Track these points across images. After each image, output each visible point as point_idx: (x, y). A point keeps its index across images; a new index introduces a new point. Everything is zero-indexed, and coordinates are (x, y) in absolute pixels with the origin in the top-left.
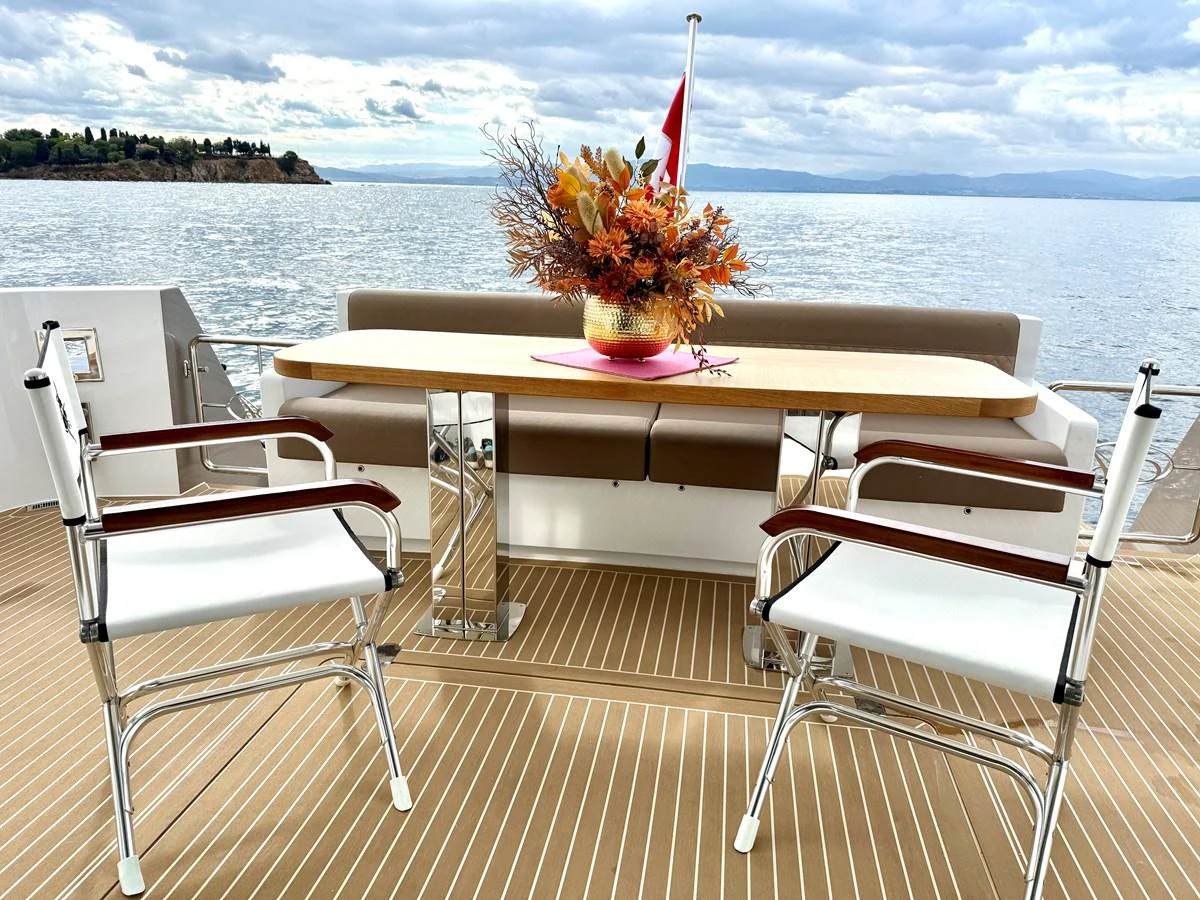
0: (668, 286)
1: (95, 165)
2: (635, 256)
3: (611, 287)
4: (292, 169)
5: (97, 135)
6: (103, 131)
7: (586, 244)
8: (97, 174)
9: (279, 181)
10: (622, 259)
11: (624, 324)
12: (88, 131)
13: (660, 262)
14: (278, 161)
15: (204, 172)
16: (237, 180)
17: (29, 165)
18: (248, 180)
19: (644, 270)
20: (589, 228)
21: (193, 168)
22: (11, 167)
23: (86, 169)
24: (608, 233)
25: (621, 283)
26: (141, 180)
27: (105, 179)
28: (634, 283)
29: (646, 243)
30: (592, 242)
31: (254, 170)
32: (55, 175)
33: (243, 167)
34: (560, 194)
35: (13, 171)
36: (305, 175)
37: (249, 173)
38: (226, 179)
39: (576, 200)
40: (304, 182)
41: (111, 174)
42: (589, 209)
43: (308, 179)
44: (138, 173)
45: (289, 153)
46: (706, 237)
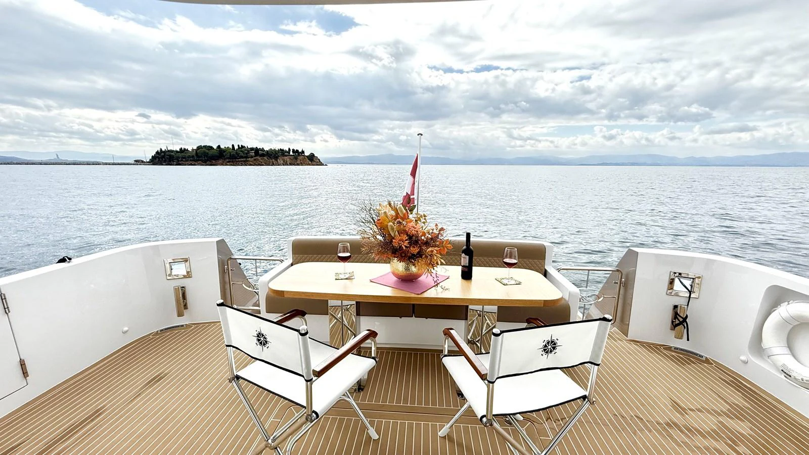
0: (424, 256)
1: (245, 159)
2: (410, 245)
3: (402, 256)
4: (312, 160)
5: (236, 147)
6: (239, 146)
7: (392, 241)
8: (245, 163)
9: (309, 165)
10: (406, 247)
11: (407, 269)
12: (233, 146)
13: (420, 246)
14: (307, 156)
15: (282, 162)
16: (294, 165)
17: (215, 160)
18: (298, 165)
19: (415, 250)
20: (393, 235)
21: (278, 160)
22: (207, 160)
23: (242, 161)
24: (400, 236)
25: (405, 254)
26: (263, 165)
27: (249, 165)
28: (411, 255)
29: (414, 240)
30: (394, 240)
31: (300, 160)
32: (228, 164)
33: (296, 159)
34: (381, 223)
35: (208, 162)
36: (317, 162)
37: (299, 162)
38: (291, 164)
39: (387, 226)
40: (317, 165)
41: (251, 163)
42: (393, 229)
43: (318, 163)
44: (262, 162)
45: (311, 153)
46: (437, 237)
